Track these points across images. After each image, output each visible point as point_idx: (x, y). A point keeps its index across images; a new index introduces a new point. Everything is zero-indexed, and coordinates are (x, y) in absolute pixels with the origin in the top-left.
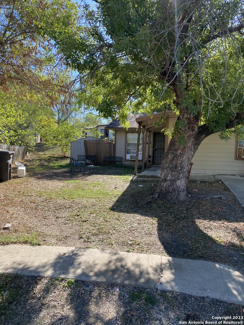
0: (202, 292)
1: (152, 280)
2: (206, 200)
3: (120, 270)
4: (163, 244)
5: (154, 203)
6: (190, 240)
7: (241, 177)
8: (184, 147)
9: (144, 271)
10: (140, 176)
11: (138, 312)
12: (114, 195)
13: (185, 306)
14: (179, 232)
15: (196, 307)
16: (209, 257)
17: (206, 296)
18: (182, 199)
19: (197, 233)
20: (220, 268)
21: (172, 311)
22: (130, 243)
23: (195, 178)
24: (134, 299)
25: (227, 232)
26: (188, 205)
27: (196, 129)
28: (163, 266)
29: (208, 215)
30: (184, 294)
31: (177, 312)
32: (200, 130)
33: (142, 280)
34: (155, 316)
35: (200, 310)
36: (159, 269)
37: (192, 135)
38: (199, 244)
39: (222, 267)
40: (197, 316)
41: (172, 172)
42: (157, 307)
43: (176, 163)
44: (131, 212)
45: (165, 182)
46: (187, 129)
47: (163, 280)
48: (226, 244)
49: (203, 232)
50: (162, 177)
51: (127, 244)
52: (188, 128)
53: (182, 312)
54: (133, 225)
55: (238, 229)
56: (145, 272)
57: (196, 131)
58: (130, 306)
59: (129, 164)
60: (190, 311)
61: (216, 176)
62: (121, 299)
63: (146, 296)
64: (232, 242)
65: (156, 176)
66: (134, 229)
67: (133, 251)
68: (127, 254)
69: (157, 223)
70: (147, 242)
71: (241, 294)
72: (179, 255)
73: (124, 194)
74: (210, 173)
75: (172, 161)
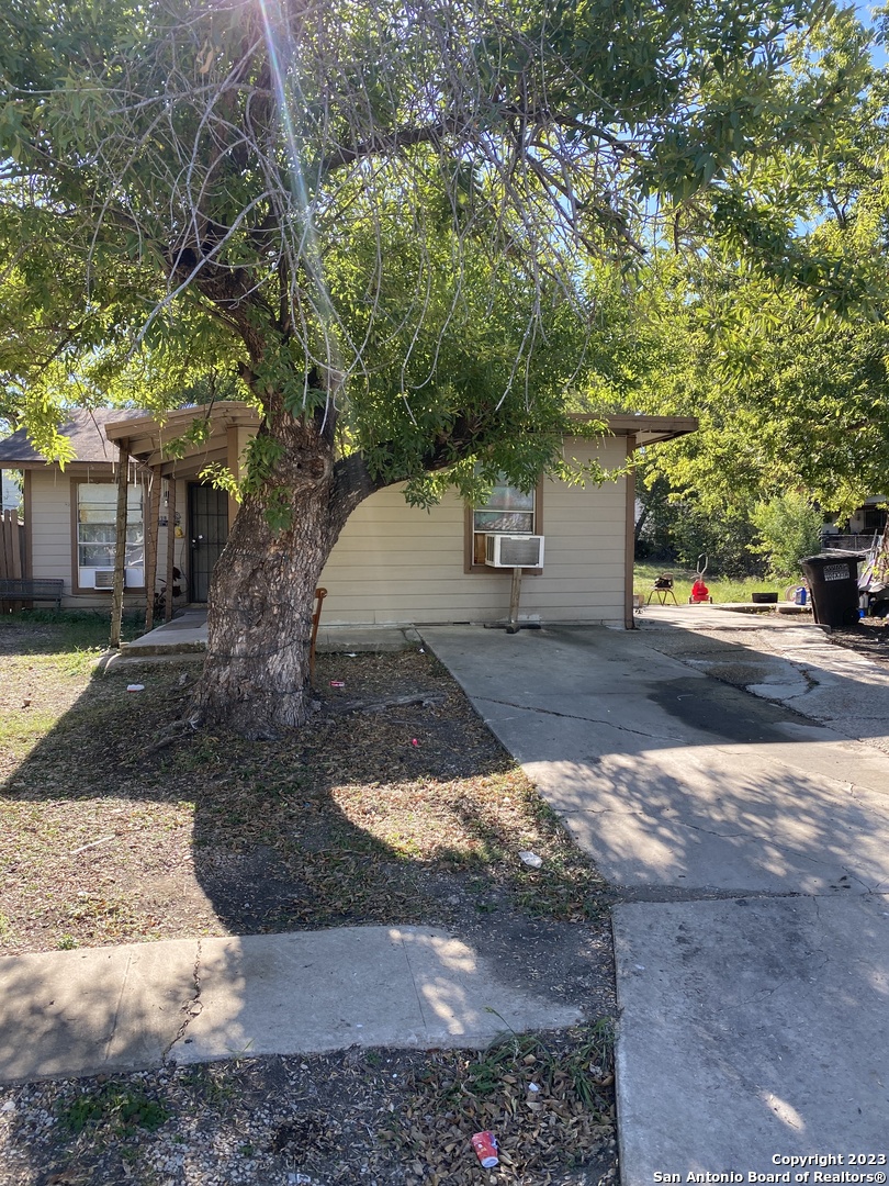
0: (335, 1036)
1: (158, 1036)
2: (373, 714)
3: (23, 1025)
4: (209, 895)
5: (185, 746)
6: (310, 862)
7: (485, 627)
8: (290, 534)
9: (125, 1008)
10: (132, 649)
11: (91, 1170)
12: (21, 735)
13: (276, 1098)
14: (273, 839)
15: (313, 1093)
16: (370, 909)
17: (348, 1047)
18: (290, 719)
19: (334, 833)
20: (402, 940)
21: (224, 1132)
22: (77, 911)
23: (339, 643)
24: (79, 1123)
25: (433, 814)
26: (311, 740)
27: (327, 471)
28: (203, 974)
29: (377, 766)
30: (274, 1055)
31: (245, 1129)
32: (340, 472)
33: (117, 1045)
34: (159, 1165)
35: (326, 1101)
36: (187, 990)
37: (315, 490)
38: (339, 871)
39: (409, 937)
40: (315, 1125)
41: (250, 627)
42: (168, 1131)
43: (262, 594)
44: (89, 791)
45: (225, 666)
46: (296, 470)
47: (197, 1026)
48: (428, 857)
49: (357, 828)
50: (215, 648)
51: (65, 921)
52: (299, 466)
53: (264, 1124)
54: (96, 840)
55: (469, 801)
56: (129, 1013)
57: (328, 478)
58: (60, 1155)
59: (93, 607)
60: (290, 1111)
61: (408, 629)
62: (23, 1138)
63: (126, 1102)
64: (448, 845)
65: (198, 644)
66: (98, 855)
67: (87, 940)
68: (59, 957)
69: (193, 819)
70: (148, 896)
71: (462, 1012)
72: (268, 922)
73: (61, 728)
74: (388, 621)
75: (249, 586)
